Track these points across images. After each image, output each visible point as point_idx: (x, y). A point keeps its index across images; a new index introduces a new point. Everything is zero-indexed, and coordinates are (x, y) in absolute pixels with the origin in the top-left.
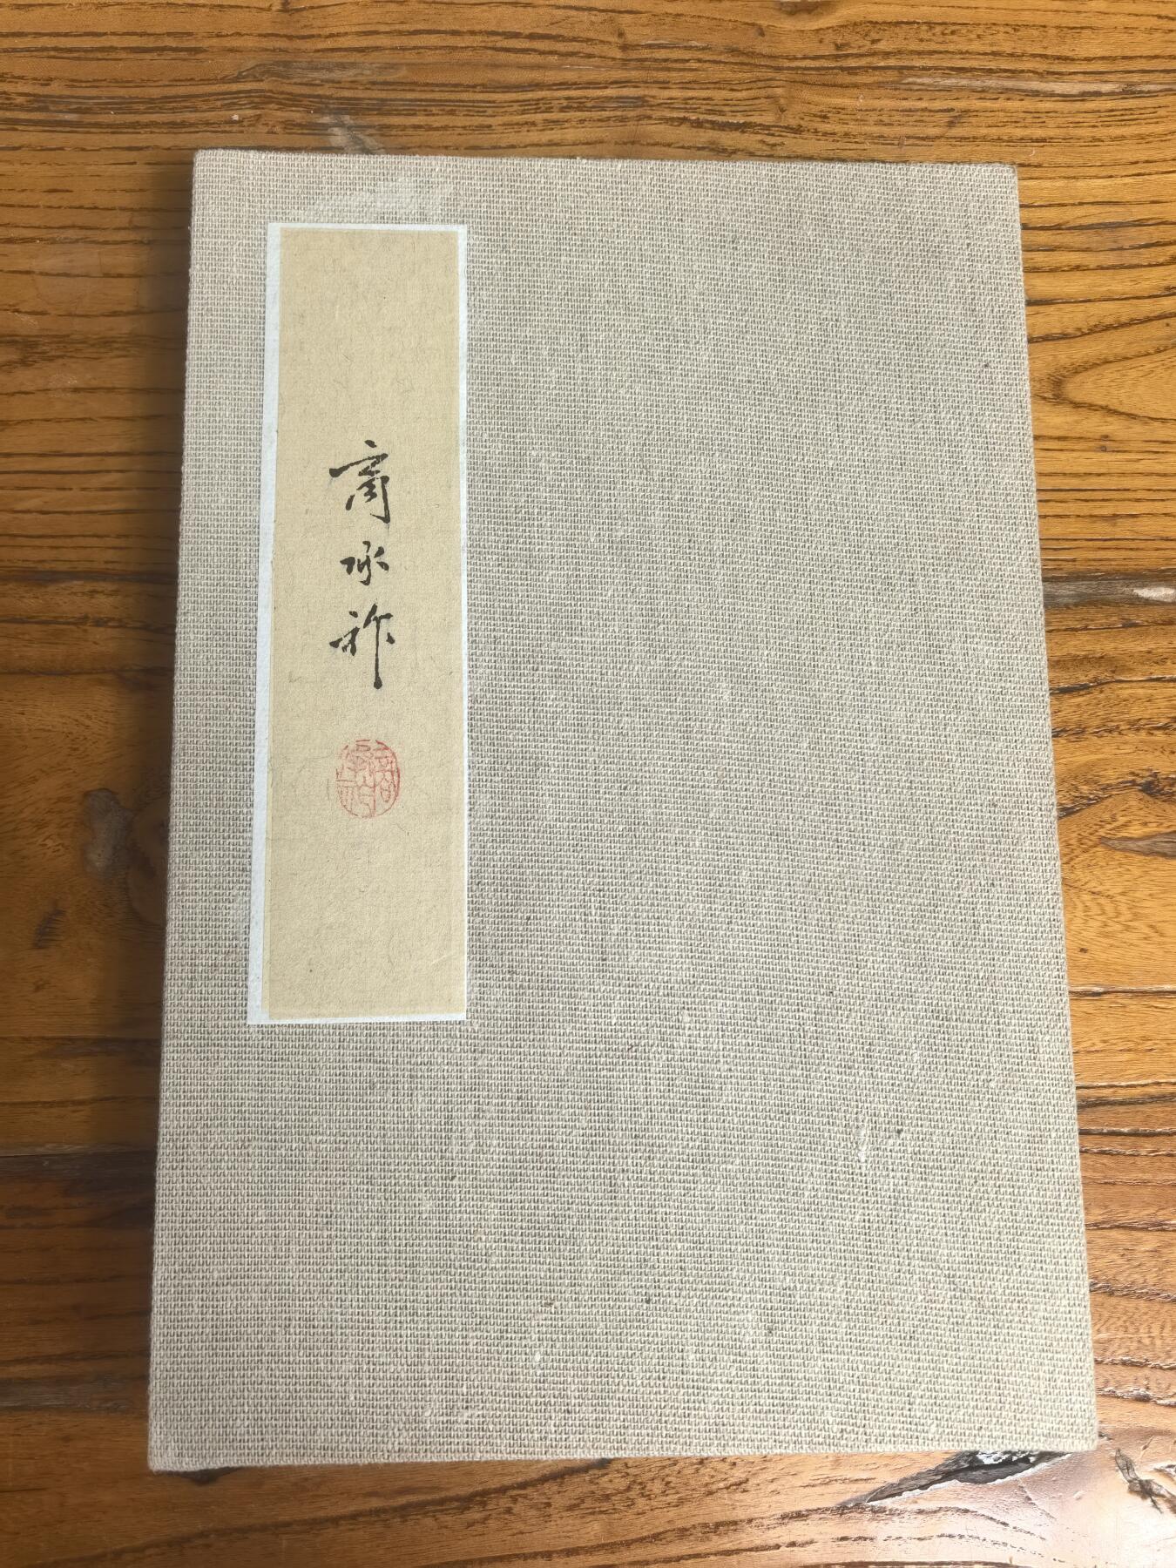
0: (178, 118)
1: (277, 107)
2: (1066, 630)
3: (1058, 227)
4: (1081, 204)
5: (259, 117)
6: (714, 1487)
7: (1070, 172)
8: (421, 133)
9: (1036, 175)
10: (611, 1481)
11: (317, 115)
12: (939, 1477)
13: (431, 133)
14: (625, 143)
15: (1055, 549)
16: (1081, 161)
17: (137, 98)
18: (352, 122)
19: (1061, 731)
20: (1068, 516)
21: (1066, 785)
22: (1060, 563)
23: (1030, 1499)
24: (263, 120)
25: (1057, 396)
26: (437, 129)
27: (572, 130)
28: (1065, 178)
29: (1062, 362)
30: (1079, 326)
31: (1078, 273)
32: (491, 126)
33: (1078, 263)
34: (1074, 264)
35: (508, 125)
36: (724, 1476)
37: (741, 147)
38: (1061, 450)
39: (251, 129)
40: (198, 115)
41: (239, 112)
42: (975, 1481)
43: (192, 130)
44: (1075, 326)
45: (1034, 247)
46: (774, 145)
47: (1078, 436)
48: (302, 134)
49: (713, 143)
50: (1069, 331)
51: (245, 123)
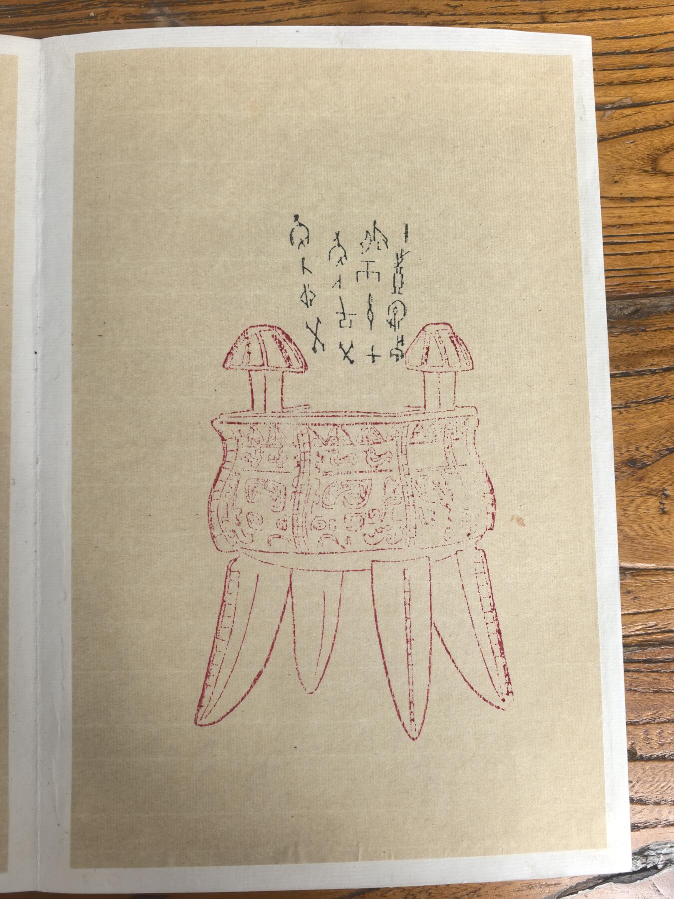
0: (54, 17)
1: (119, 5)
2: (665, 329)
3: (650, 51)
4: (666, 33)
5: (108, 12)
6: (459, 895)
7: (658, 11)
8: (217, 16)
9: (634, 15)
10: (394, 894)
11: (146, 9)
12: (601, 881)
13: (223, 15)
14: (354, 13)
15: (656, 275)
16: (665, 3)
17: (25, 5)
18: (170, 11)
19: (665, 397)
20: (664, 251)
21: (669, 433)
22: (660, 283)
23: (659, 891)
24: (110, 15)
25: (654, 169)
26: (228, 12)
27: (318, 6)
28: (655, 15)
29: (657, 145)
30: (668, 119)
31: (666, 83)
32: (263, 7)
33: (665, 75)
34: (662, 76)
35: (275, 6)
36: (465, 887)
37: (434, 10)
38: (658, 206)
39: (103, 22)
40: (66, 14)
41: (94, 10)
42: (623, 882)
43: (63, 25)
44: (664, 120)
45: (634, 66)
46: (455, 7)
47: (669, 195)
48: (137, 22)
49: (414, 8)
50: (661, 123)
51: (99, 18)
